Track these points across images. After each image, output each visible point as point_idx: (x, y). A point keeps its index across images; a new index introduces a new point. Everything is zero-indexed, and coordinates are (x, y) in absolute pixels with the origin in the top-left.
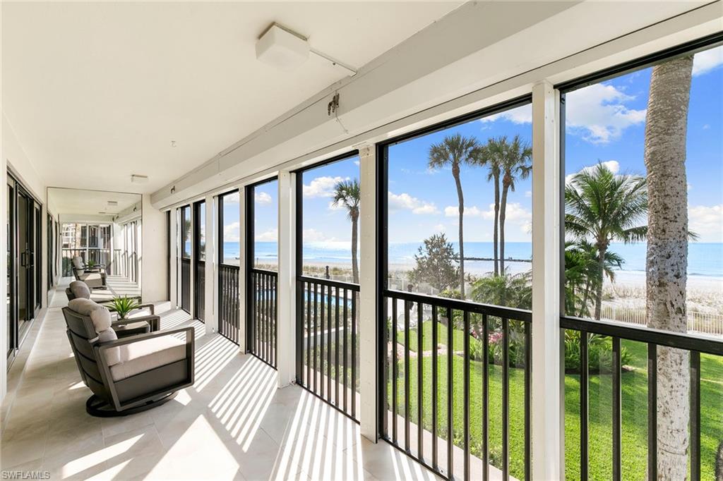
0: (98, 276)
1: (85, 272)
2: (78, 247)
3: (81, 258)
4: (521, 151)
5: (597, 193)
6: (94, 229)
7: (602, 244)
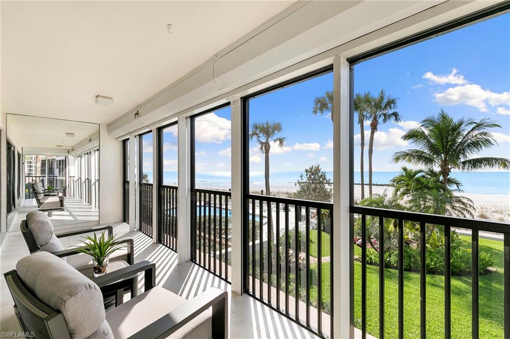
0: (56, 199)
1: (45, 195)
2: (39, 174)
3: (41, 184)
4: (385, 101)
5: (441, 134)
6: (52, 162)
7: (445, 172)
